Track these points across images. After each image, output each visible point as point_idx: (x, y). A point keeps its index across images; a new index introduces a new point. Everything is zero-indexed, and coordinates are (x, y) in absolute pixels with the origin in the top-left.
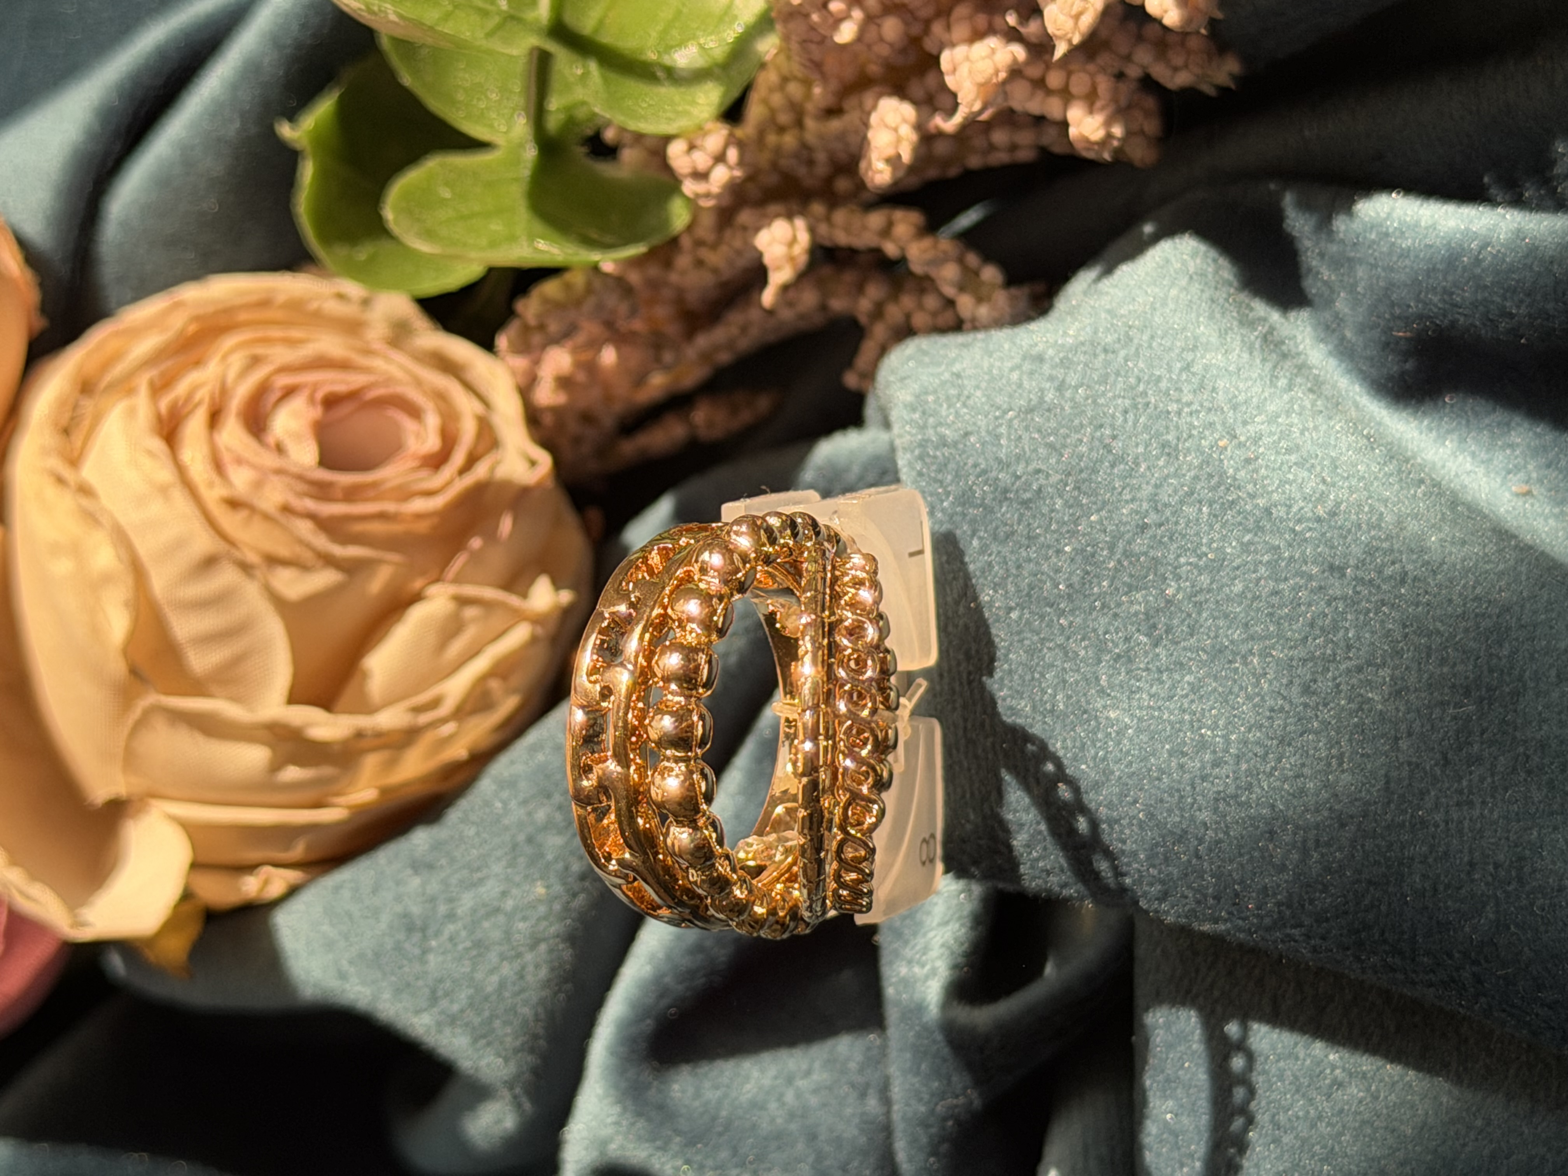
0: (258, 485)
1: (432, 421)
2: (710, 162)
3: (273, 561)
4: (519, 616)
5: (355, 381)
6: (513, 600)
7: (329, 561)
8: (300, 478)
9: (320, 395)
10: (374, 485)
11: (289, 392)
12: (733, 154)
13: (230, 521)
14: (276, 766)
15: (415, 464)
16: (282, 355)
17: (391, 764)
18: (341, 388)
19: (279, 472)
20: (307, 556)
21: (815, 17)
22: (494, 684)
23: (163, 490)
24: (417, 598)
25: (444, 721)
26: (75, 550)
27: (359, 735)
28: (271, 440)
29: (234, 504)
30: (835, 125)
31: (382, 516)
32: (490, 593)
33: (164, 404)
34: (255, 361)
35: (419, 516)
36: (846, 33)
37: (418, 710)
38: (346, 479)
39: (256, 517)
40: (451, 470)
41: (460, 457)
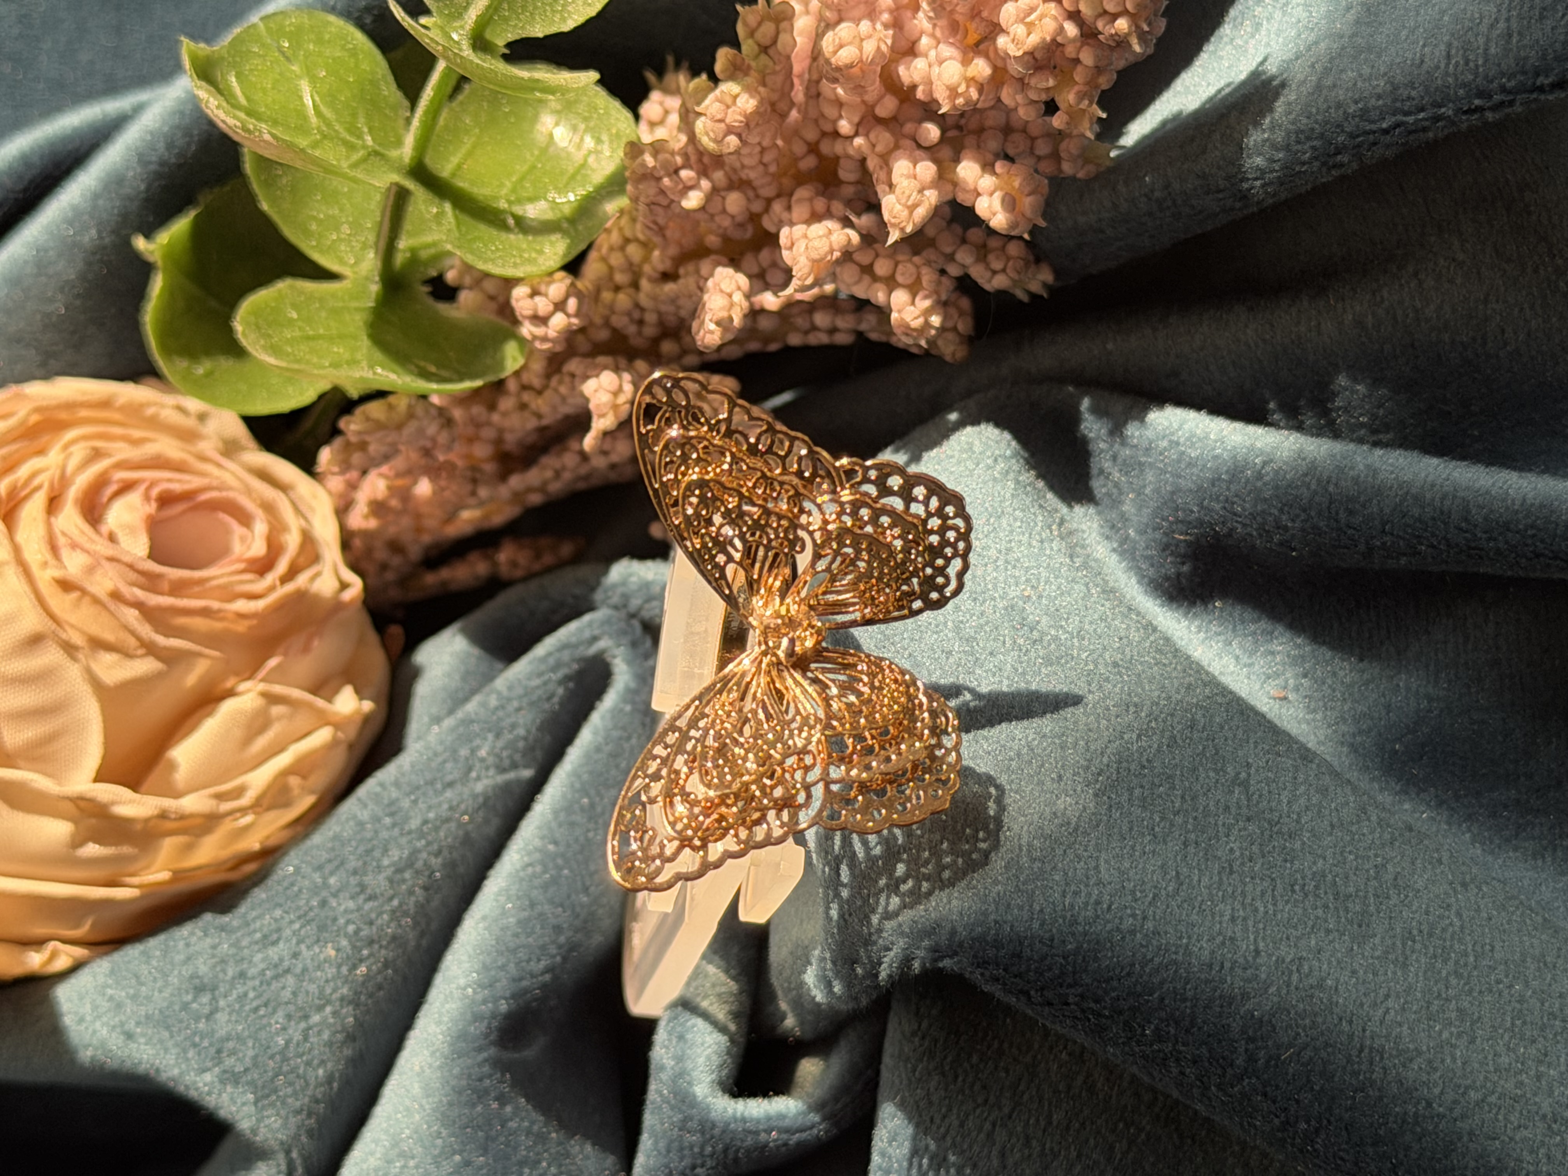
0: (90, 570)
1: (260, 527)
2: (551, 308)
3: (98, 644)
4: (323, 719)
5: (191, 482)
6: (320, 703)
7: (151, 650)
8: (131, 566)
9: (155, 492)
10: (201, 582)
11: (127, 487)
12: (572, 304)
13: (59, 602)
14: (77, 842)
15: (242, 566)
16: (123, 452)
17: (189, 848)
18: (177, 487)
19: (111, 559)
20: (130, 642)
21: (666, 181)
22: (294, 781)
24: (231, 693)
25: (243, 811)
27: (163, 815)
28: (104, 529)
29: (65, 586)
30: (670, 288)
31: (205, 612)
32: (297, 694)
33: (3, 486)
34: (97, 455)
35: (241, 616)
36: (693, 200)
37: (220, 797)
38: (175, 573)
39: (87, 600)
40: (273, 578)
41: (283, 564)
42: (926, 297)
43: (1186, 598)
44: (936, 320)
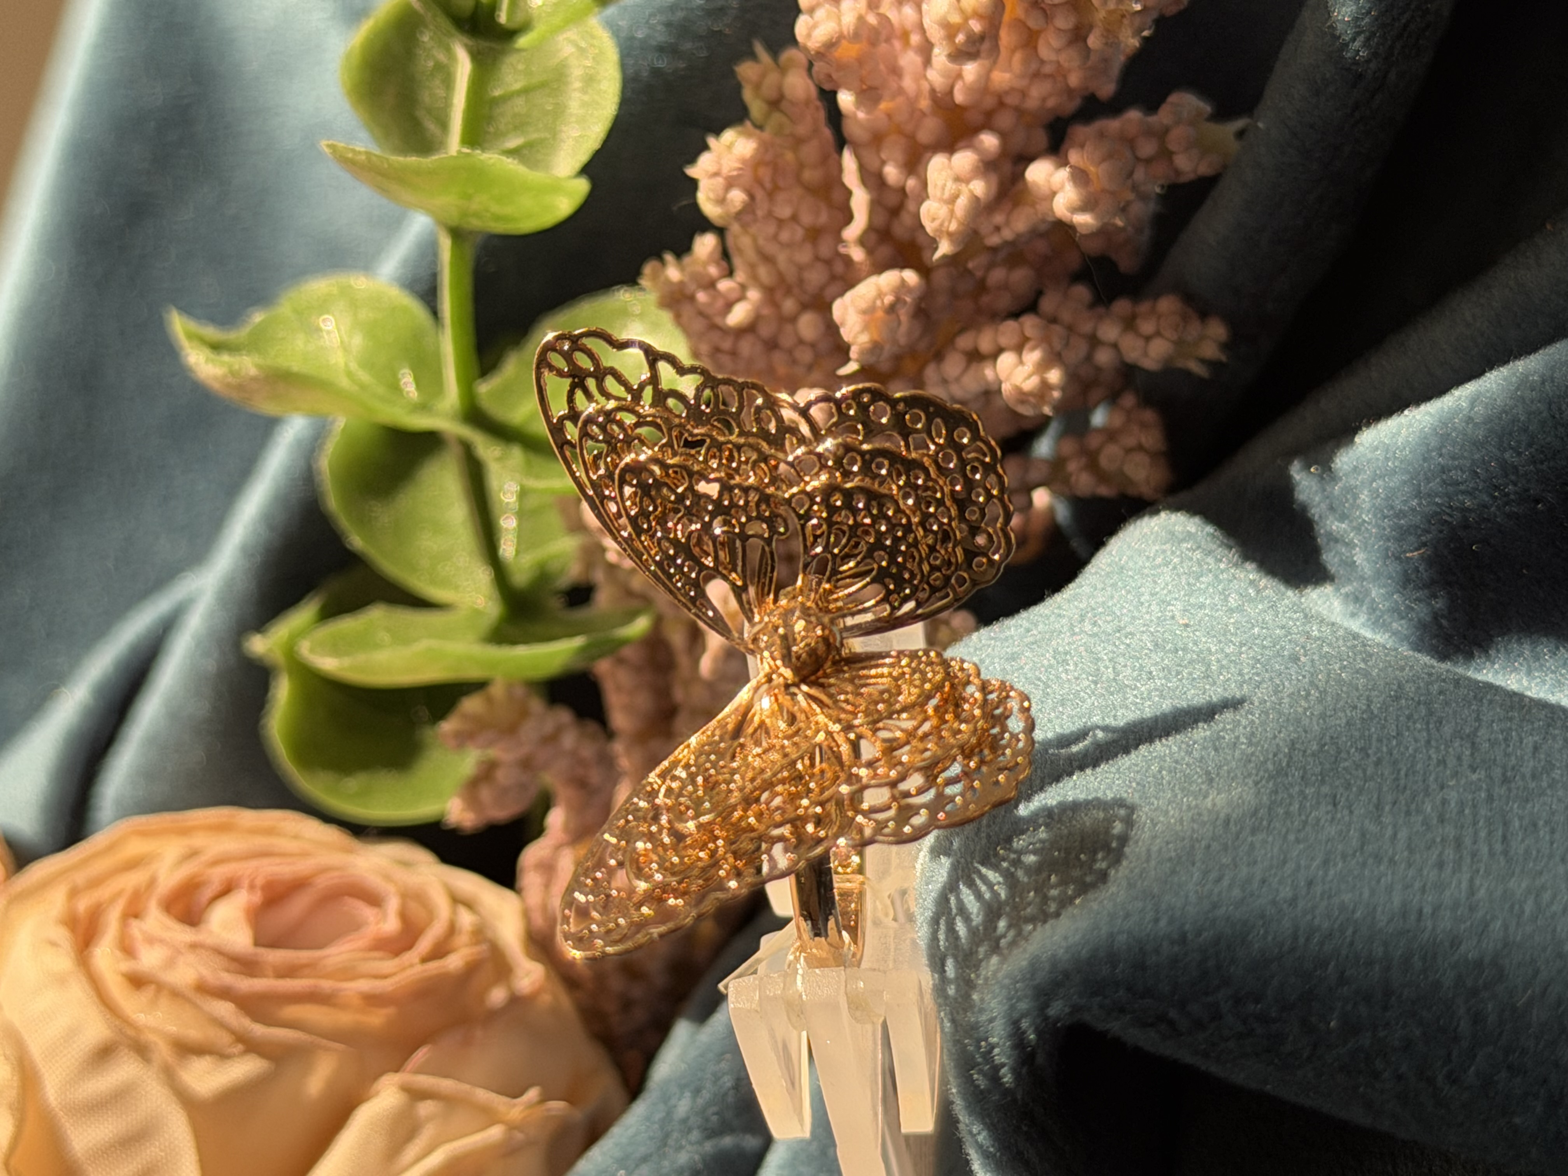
0: (170, 963)
1: (393, 905)
3: (188, 1049)
5: (302, 863)
7: (250, 1045)
9: (260, 881)
10: (314, 963)
11: (232, 886)
13: (130, 1002)
15: (366, 945)
18: (287, 873)
19: (194, 946)
20: (223, 1039)
21: (702, 297)
29: (137, 981)
31: (317, 997)
32: (448, 1085)
33: (84, 904)
35: (366, 1000)
36: (739, 316)
38: (280, 957)
39: (165, 995)
40: (413, 956)
41: (425, 944)
42: (1033, 349)
43: (1458, 650)
44: (1054, 376)
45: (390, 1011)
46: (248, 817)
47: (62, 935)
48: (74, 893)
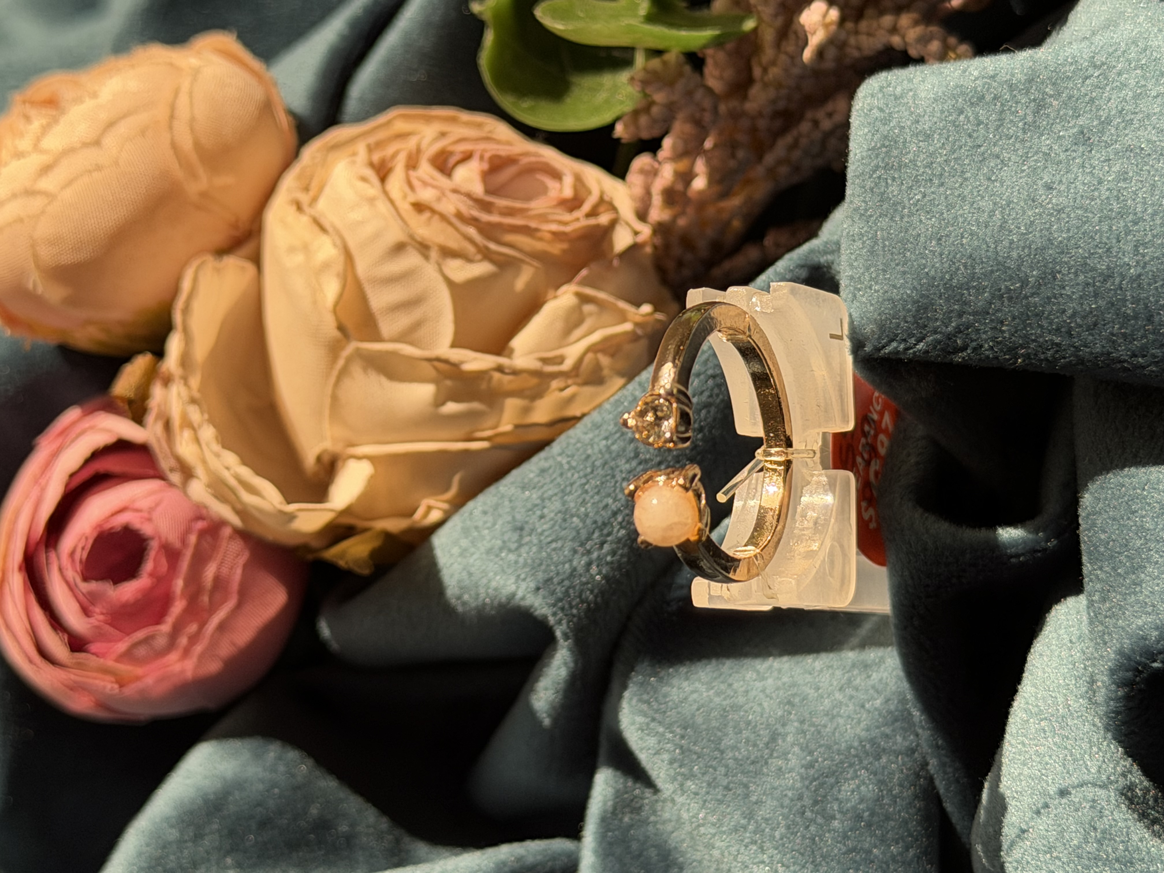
0: (439, 199)
1: (568, 181)
3: (447, 252)
4: (627, 318)
6: (621, 303)
7: (487, 255)
8: (469, 195)
9: (487, 155)
10: (525, 210)
11: (467, 157)
13: (415, 221)
14: (439, 402)
15: (555, 203)
16: (463, 133)
17: (526, 410)
18: (503, 153)
19: (451, 190)
20: (471, 249)
23: (371, 201)
26: (306, 248)
29: (419, 207)
31: (526, 230)
32: (601, 295)
33: (376, 157)
34: (442, 135)
37: (545, 361)
38: (501, 202)
39: (436, 217)
40: (579, 213)
41: (587, 207)
45: (565, 246)
46: (465, 116)
47: (370, 173)
48: (370, 149)
